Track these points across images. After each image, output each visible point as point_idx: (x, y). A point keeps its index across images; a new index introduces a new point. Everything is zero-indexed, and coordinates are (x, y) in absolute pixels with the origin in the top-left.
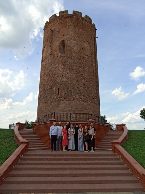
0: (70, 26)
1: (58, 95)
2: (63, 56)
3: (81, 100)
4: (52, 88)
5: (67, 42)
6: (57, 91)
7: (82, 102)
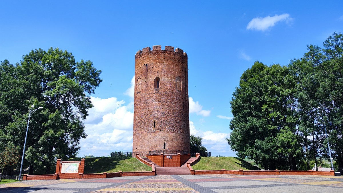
0: (164, 62)
1: (155, 127)
2: (157, 93)
3: (173, 131)
4: (149, 121)
5: (161, 79)
6: (154, 124)
7: (174, 133)
